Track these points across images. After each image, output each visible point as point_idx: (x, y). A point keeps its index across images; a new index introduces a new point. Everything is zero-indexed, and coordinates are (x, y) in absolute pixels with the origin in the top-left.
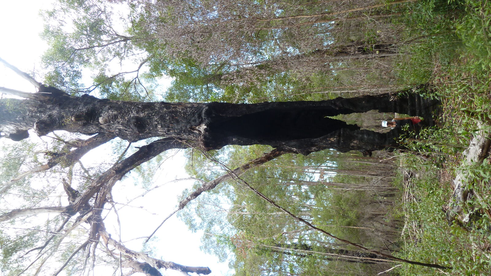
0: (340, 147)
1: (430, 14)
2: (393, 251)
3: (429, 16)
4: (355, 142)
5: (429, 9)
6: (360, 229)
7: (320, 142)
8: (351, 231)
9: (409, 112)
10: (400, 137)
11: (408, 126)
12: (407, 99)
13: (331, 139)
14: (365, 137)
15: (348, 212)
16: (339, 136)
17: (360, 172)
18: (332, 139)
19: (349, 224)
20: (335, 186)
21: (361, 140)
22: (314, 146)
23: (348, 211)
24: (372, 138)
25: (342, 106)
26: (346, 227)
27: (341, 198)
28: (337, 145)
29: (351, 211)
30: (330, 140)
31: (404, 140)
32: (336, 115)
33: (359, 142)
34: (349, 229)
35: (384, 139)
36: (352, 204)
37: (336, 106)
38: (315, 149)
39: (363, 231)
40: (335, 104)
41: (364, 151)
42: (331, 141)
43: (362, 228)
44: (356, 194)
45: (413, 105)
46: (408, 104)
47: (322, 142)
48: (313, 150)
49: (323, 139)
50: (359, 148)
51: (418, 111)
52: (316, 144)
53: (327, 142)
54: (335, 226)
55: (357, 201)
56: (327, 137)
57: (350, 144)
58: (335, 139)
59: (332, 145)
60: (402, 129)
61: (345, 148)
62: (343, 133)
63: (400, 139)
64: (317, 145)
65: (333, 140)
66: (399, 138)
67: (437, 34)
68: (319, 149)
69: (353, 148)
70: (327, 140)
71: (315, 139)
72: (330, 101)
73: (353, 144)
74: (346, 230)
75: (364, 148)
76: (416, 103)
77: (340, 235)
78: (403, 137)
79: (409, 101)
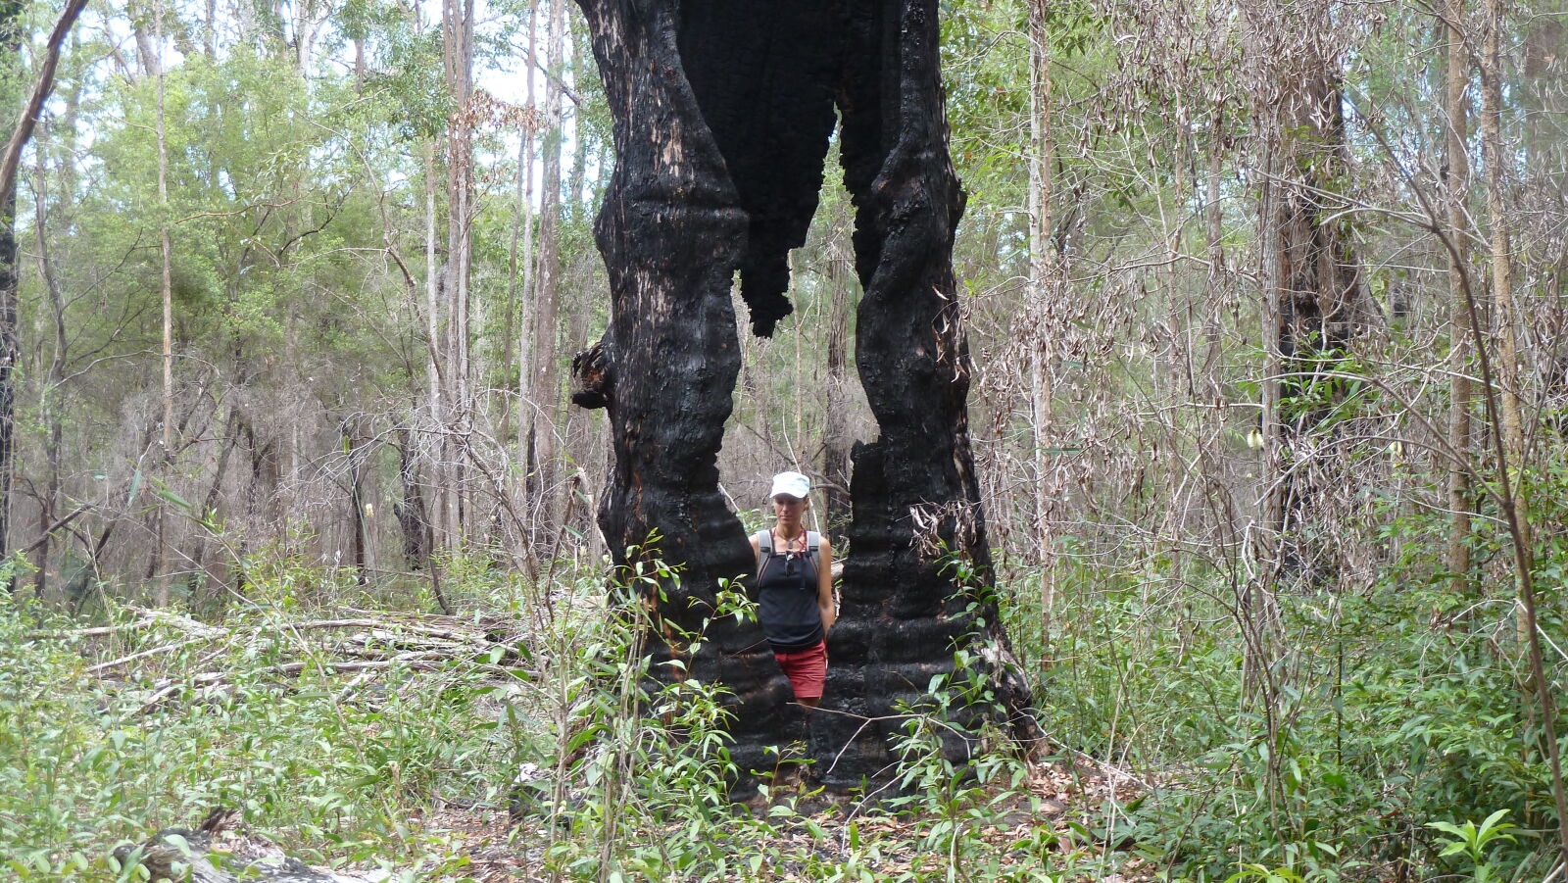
0: (627, 205)
1: (1406, 726)
2: (41, 562)
3: (1398, 723)
4: (660, 301)
5: (1439, 719)
6: (160, 361)
7: (655, 72)
8: (146, 305)
9: (853, 626)
10: (662, 568)
11: (739, 616)
12: (933, 616)
13: (678, 148)
14: (693, 365)
15: (268, 287)
16: (695, 199)
17: (544, 359)
18: (672, 153)
19: (186, 291)
20: (445, 204)
21: (674, 341)
22: (631, 32)
23: (278, 286)
24: (685, 405)
25: (896, 213)
26: (166, 272)
27: (354, 241)
28: (636, 188)
29: (279, 305)
30: (667, 137)
31: (645, 590)
32: (850, 182)
33: (660, 328)
34: (156, 290)
35: (678, 478)
36: (325, 307)
37: (899, 177)
38: (607, 37)
39: (148, 380)
40: (909, 167)
41: (604, 362)
42: (661, 147)
43: (167, 371)
44: (389, 333)
45: (896, 648)
46: (903, 618)
47: (654, 84)
48: (603, 24)
49: (675, 94)
50: (623, 326)
51: (861, 678)
52: (642, 44)
53: (652, 119)
54: (164, 203)
55: (344, 345)
56: (687, 119)
57: (643, 268)
58: (676, 171)
59: (634, 149)
60: (721, 581)
61: (620, 236)
62: (715, 224)
63: (649, 569)
64: (634, 54)
65: (667, 159)
66: (658, 562)
67: (1276, 768)
68: (613, 71)
69: (622, 289)
70: (671, 116)
71: (671, 37)
72: (934, 132)
73: (648, 285)
74: (145, 273)
75: (620, 359)
76: (906, 668)
77: (109, 236)
78: (665, 582)
79: (920, 624)
